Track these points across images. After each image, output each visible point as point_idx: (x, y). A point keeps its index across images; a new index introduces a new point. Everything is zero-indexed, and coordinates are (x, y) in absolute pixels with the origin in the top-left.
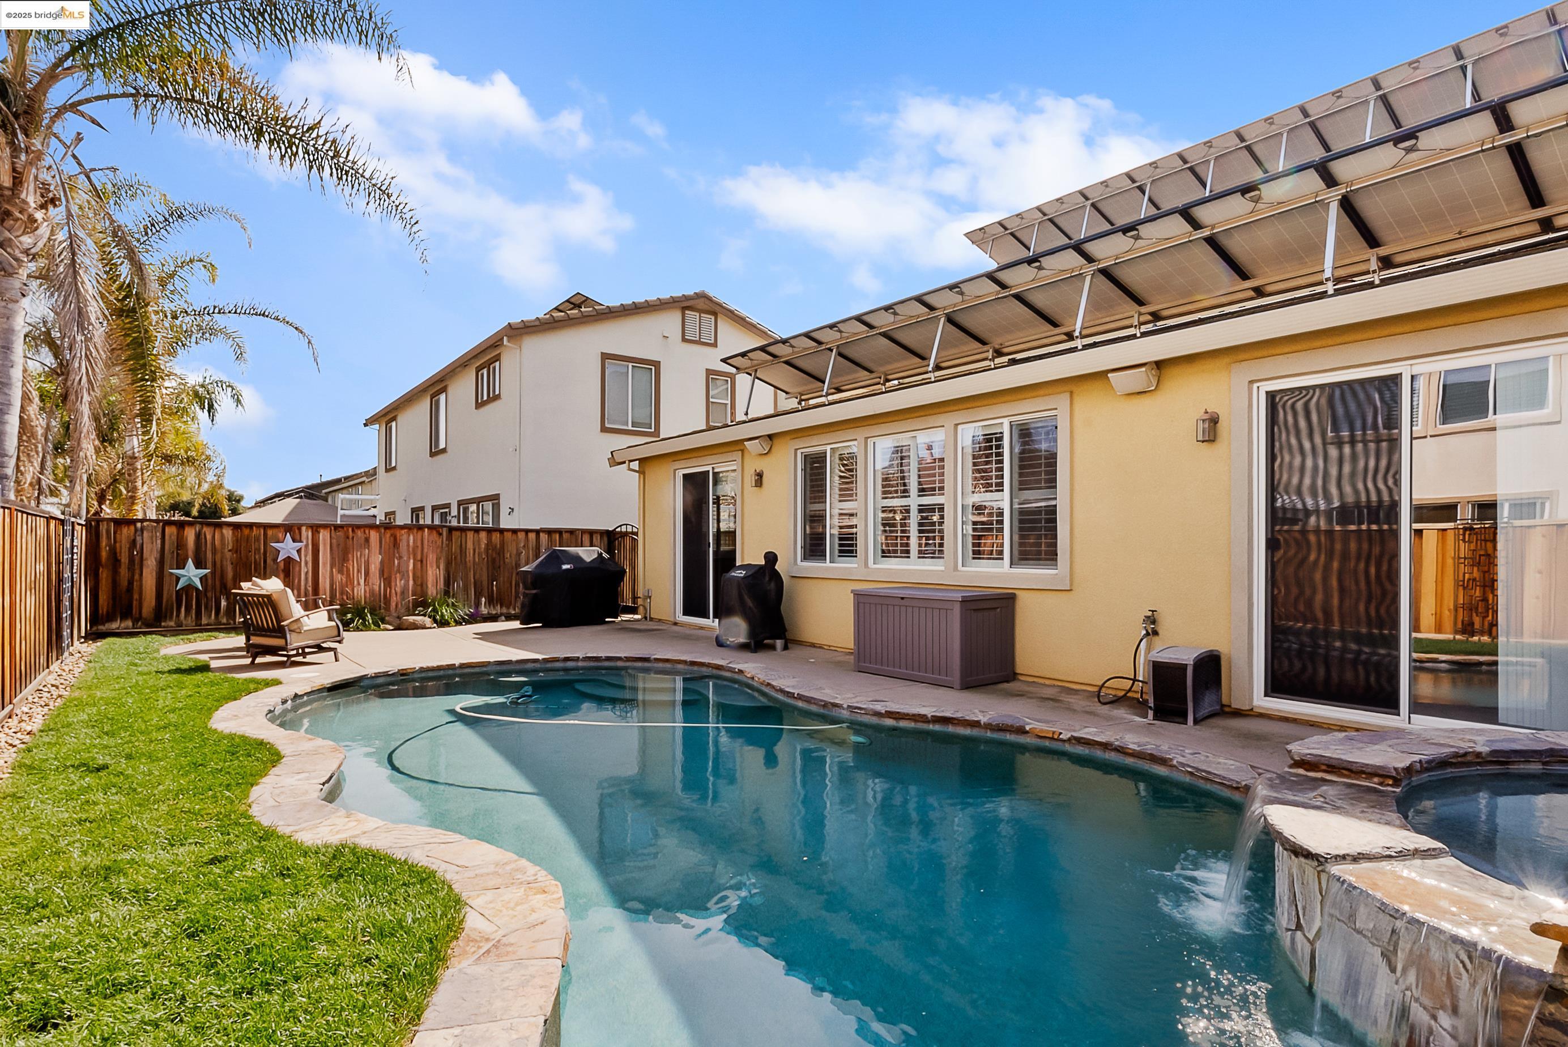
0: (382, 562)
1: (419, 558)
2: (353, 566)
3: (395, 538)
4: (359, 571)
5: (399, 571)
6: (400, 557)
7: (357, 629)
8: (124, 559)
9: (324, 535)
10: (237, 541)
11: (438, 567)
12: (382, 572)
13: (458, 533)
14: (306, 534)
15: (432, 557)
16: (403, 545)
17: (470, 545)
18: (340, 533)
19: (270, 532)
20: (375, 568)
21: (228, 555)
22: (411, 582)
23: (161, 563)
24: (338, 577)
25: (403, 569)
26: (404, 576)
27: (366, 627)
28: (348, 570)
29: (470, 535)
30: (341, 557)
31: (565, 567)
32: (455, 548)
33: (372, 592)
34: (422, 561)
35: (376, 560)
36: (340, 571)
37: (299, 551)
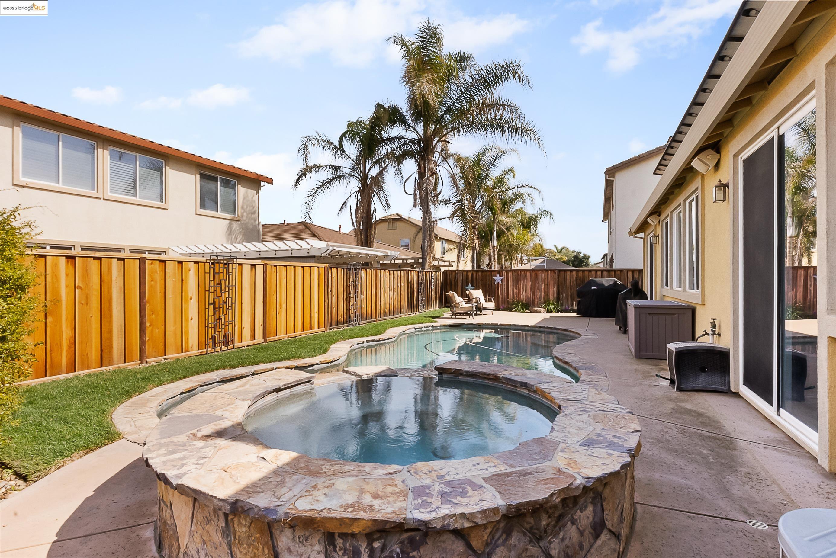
0: (531, 285)
1: (546, 283)
2: (521, 286)
3: (536, 274)
4: (523, 288)
5: (538, 289)
6: (539, 283)
7: (516, 311)
8: (453, 283)
9: (510, 274)
10: (483, 277)
11: (554, 287)
12: (531, 289)
13: (563, 273)
14: (504, 273)
15: (551, 283)
16: (540, 278)
17: (568, 277)
18: (516, 273)
19: (493, 273)
20: (529, 287)
21: (480, 282)
22: (543, 294)
23: (462, 284)
24: (515, 290)
25: (540, 288)
26: (540, 291)
27: (519, 311)
28: (519, 288)
29: (568, 273)
30: (517, 282)
31: (593, 288)
32: (561, 279)
33: (528, 296)
34: (547, 285)
35: (529, 284)
36: (516, 288)
37: (502, 280)
